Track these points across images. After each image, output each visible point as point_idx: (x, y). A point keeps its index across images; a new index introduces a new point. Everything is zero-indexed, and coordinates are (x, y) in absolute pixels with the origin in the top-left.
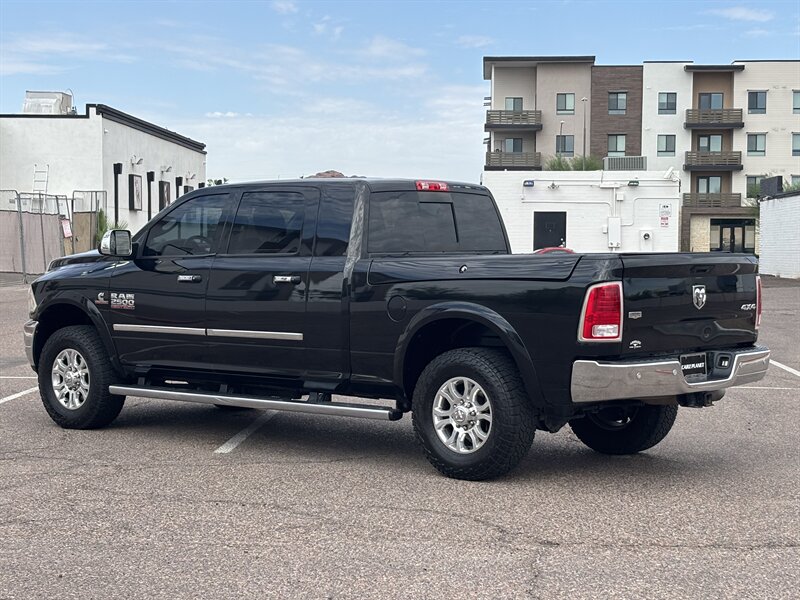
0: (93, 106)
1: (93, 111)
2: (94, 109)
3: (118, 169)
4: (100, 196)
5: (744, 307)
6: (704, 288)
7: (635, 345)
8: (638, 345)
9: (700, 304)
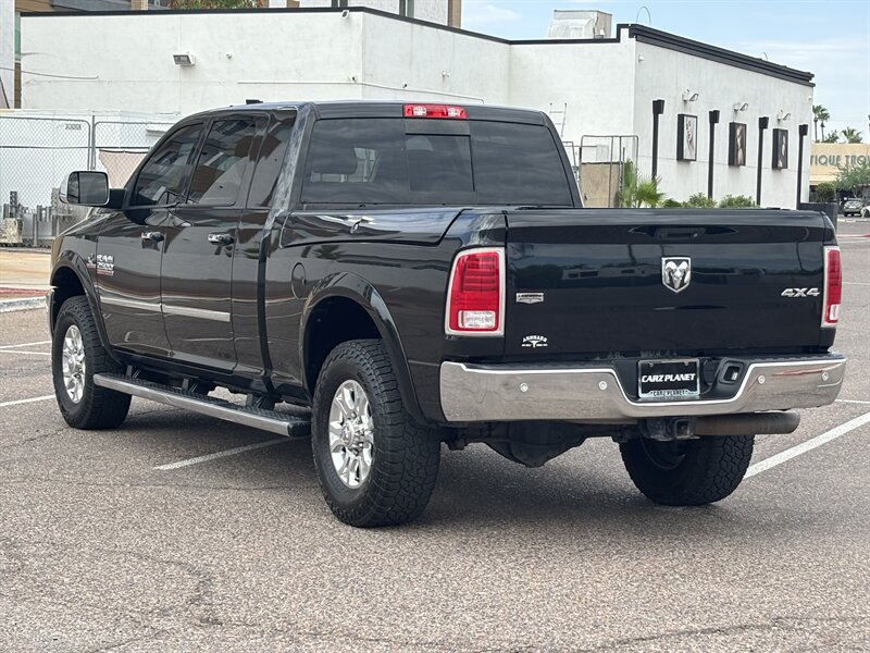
0: (625, 26)
1: (625, 32)
2: (627, 30)
3: (658, 107)
4: (628, 144)
5: (787, 292)
6: (687, 261)
7: (534, 342)
8: (542, 342)
9: (677, 286)
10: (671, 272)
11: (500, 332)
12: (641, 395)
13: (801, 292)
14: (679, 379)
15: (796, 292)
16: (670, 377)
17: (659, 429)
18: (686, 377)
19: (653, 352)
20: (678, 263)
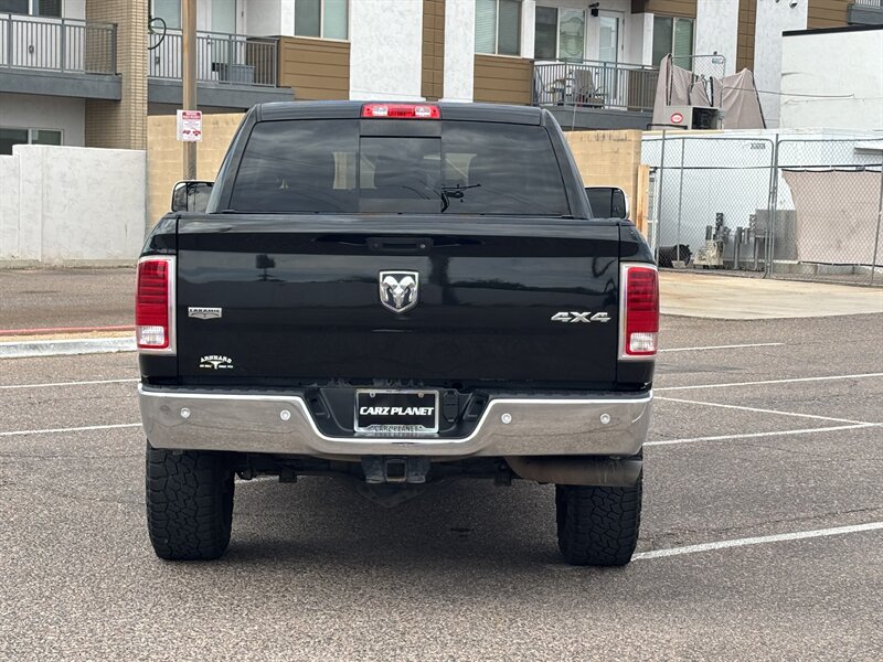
5: (561, 316)
6: (413, 277)
7: (216, 364)
8: (225, 363)
9: (399, 305)
10: (389, 288)
11: (171, 350)
12: (356, 428)
13: (580, 316)
14: (411, 413)
15: (574, 317)
16: (399, 410)
17: (377, 469)
18: (421, 411)
19: (391, 380)
20: (399, 278)
